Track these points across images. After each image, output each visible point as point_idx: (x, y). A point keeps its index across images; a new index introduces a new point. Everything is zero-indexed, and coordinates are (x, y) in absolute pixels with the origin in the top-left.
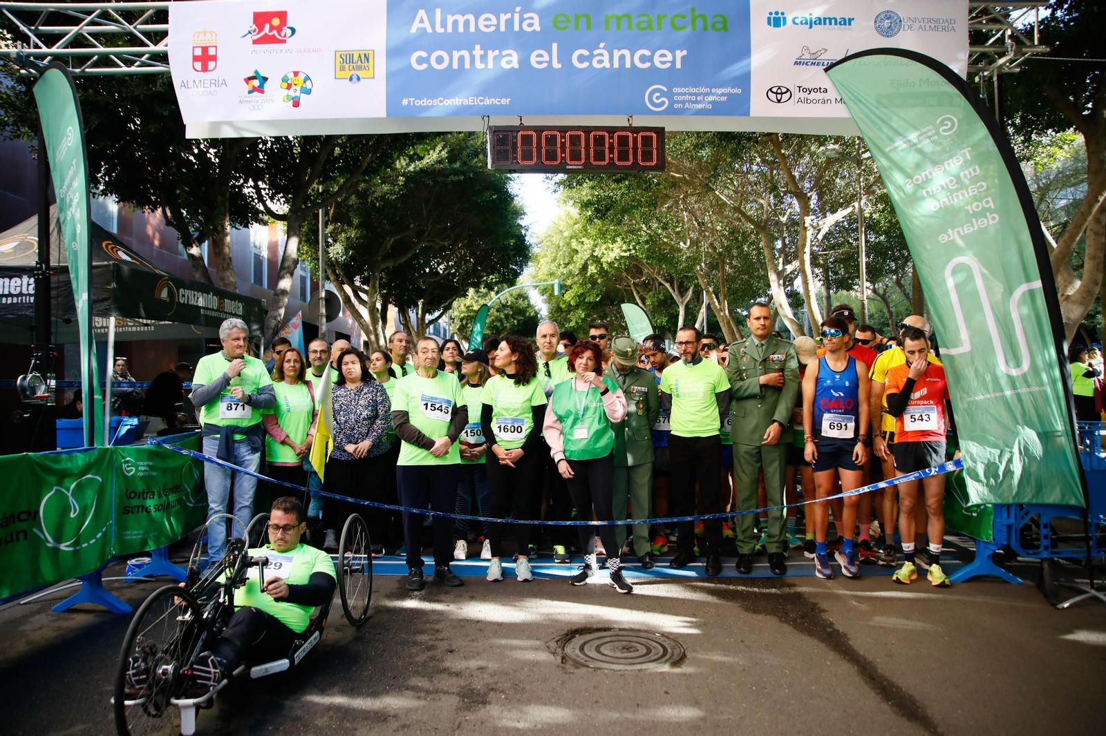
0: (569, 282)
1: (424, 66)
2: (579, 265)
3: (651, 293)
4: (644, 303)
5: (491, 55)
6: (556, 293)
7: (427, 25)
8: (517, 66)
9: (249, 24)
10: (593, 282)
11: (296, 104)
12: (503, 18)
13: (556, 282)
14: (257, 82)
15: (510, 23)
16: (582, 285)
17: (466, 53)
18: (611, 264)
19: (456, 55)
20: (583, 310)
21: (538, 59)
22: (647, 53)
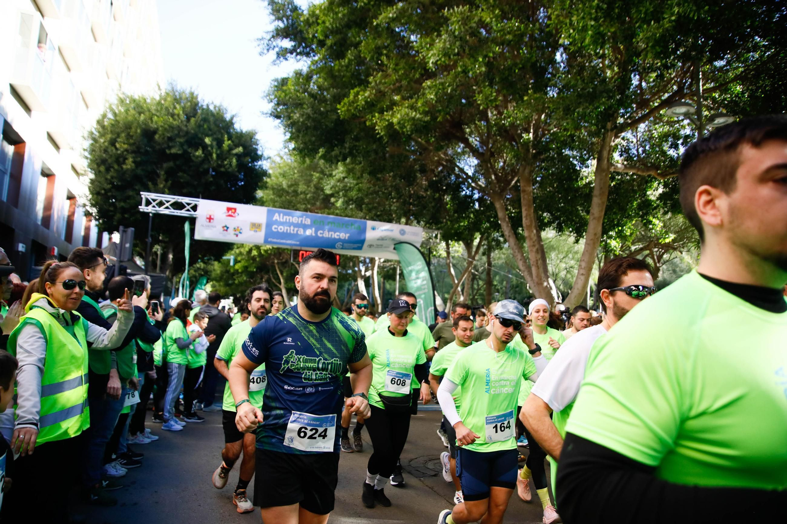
0: (239, 259)
1: (276, 230)
2: (247, 249)
3: (287, 269)
4: (282, 274)
5: (296, 229)
6: (232, 264)
7: (278, 218)
8: (302, 233)
9: (225, 210)
10: (254, 258)
11: (237, 236)
12: (300, 219)
13: (232, 258)
14: (226, 228)
15: (302, 221)
16: (247, 261)
17: (288, 228)
18: (266, 251)
19: (286, 228)
20: (246, 275)
21: (309, 232)
22: (338, 233)
